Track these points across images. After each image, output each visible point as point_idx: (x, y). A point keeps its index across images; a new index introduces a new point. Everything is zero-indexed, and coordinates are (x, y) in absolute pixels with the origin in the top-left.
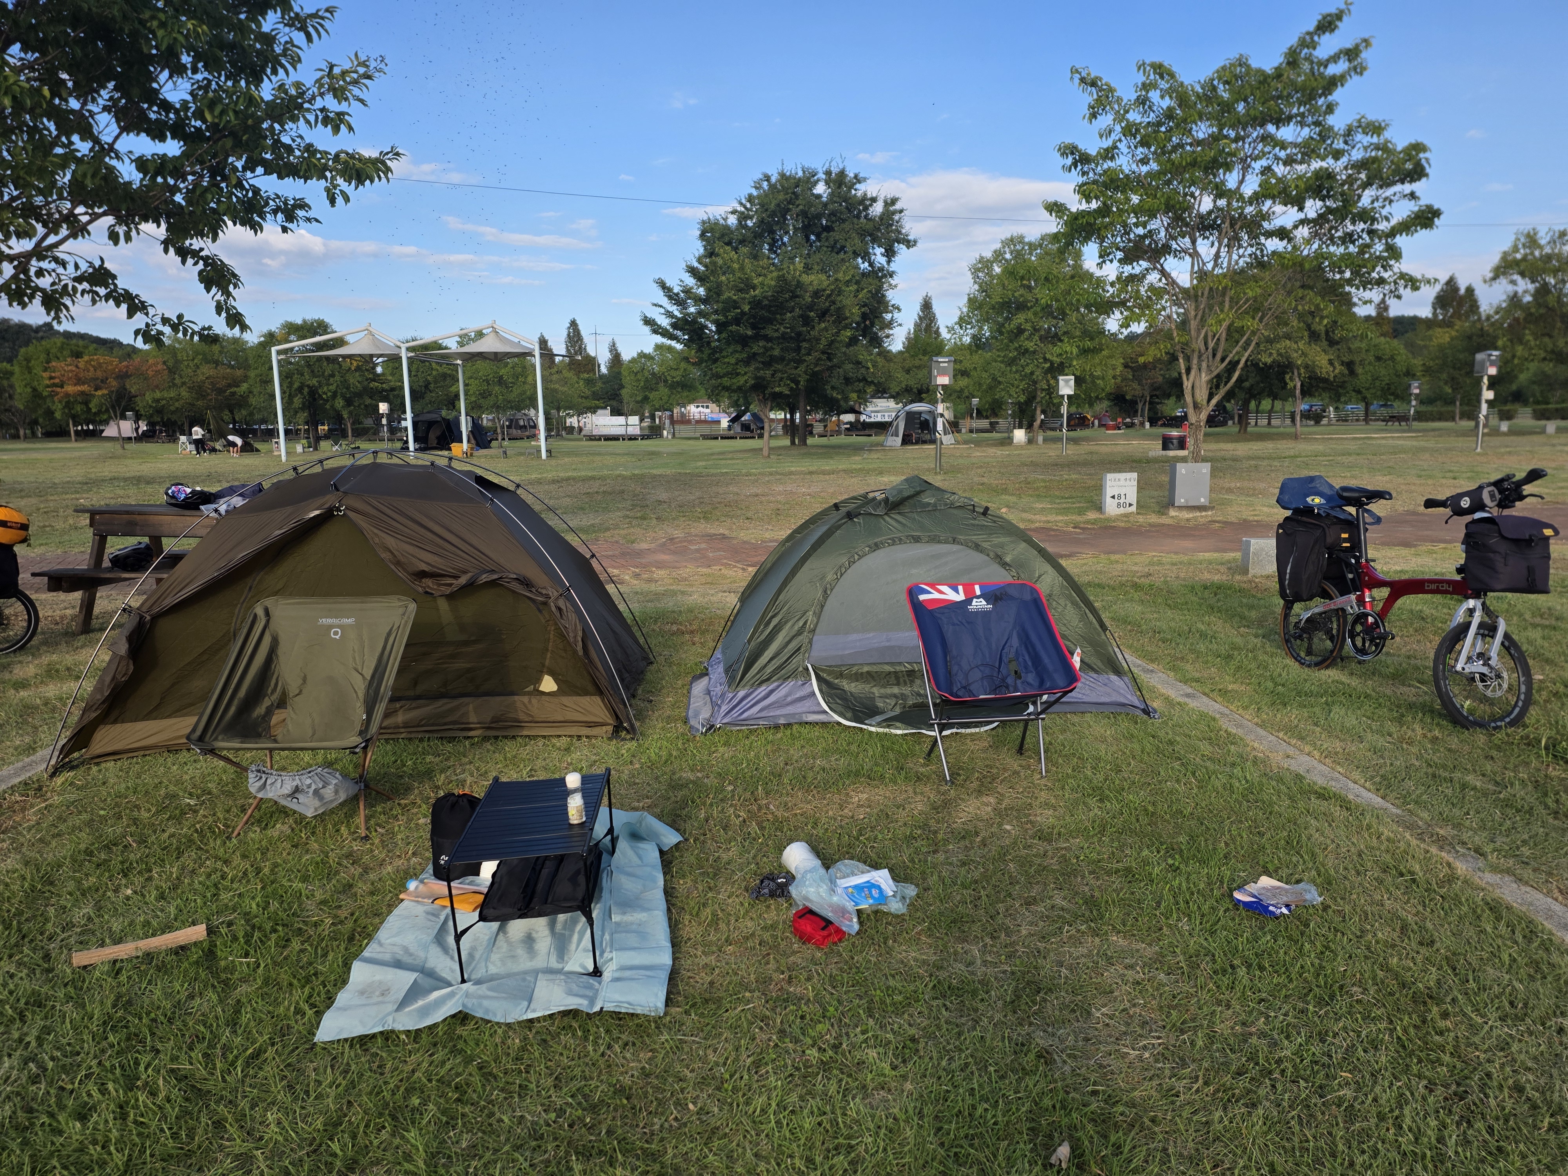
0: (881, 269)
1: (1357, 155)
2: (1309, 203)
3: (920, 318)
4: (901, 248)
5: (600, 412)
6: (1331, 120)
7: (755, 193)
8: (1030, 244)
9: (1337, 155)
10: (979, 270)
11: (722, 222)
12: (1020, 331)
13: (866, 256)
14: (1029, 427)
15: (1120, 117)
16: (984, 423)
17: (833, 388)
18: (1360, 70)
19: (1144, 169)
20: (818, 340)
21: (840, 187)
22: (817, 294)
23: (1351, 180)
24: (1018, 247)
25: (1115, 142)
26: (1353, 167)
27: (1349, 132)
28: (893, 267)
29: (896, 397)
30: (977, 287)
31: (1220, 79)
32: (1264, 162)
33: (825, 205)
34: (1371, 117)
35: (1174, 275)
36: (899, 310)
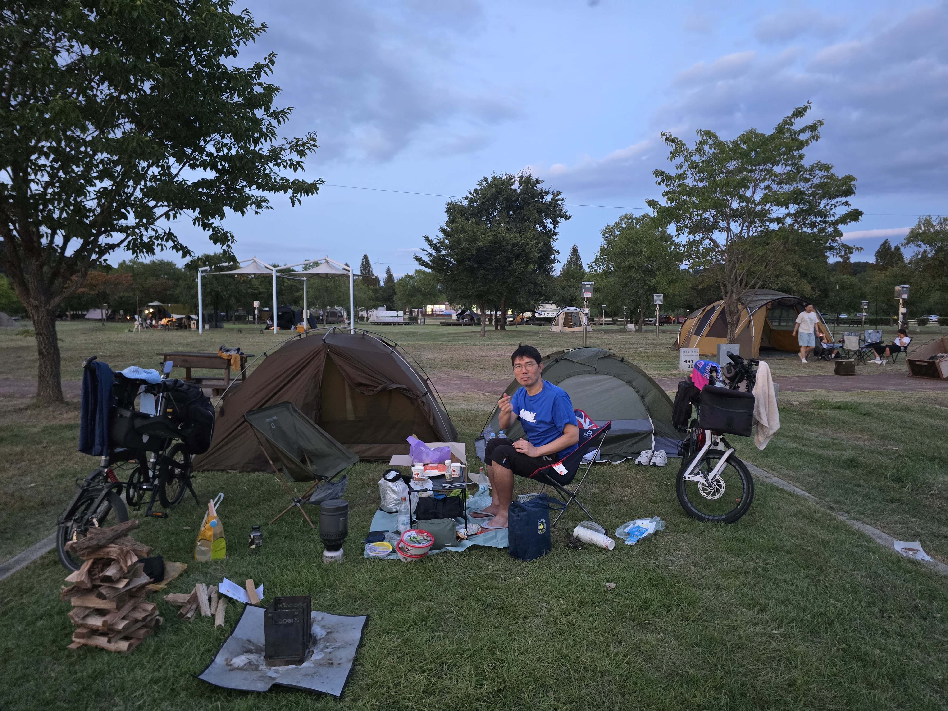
0: (550, 231)
1: (816, 181)
2: (791, 206)
3: (571, 257)
4: (562, 220)
5: (380, 308)
6: (802, 162)
7: (478, 188)
8: (636, 219)
9: (807, 180)
10: (607, 233)
11: (459, 203)
12: (630, 268)
13: (542, 224)
14: (636, 323)
15: (687, 159)
16: (609, 320)
17: (521, 297)
18: (816, 138)
19: (701, 185)
20: (515, 271)
21: (527, 185)
22: (514, 245)
23: (814, 195)
24: (630, 221)
25: (685, 171)
26: (814, 187)
27: (812, 169)
28: (557, 230)
29: (557, 303)
30: (605, 242)
31: (741, 140)
32: (766, 183)
33: (519, 195)
34: (823, 162)
35: (718, 241)
36: (559, 253)
